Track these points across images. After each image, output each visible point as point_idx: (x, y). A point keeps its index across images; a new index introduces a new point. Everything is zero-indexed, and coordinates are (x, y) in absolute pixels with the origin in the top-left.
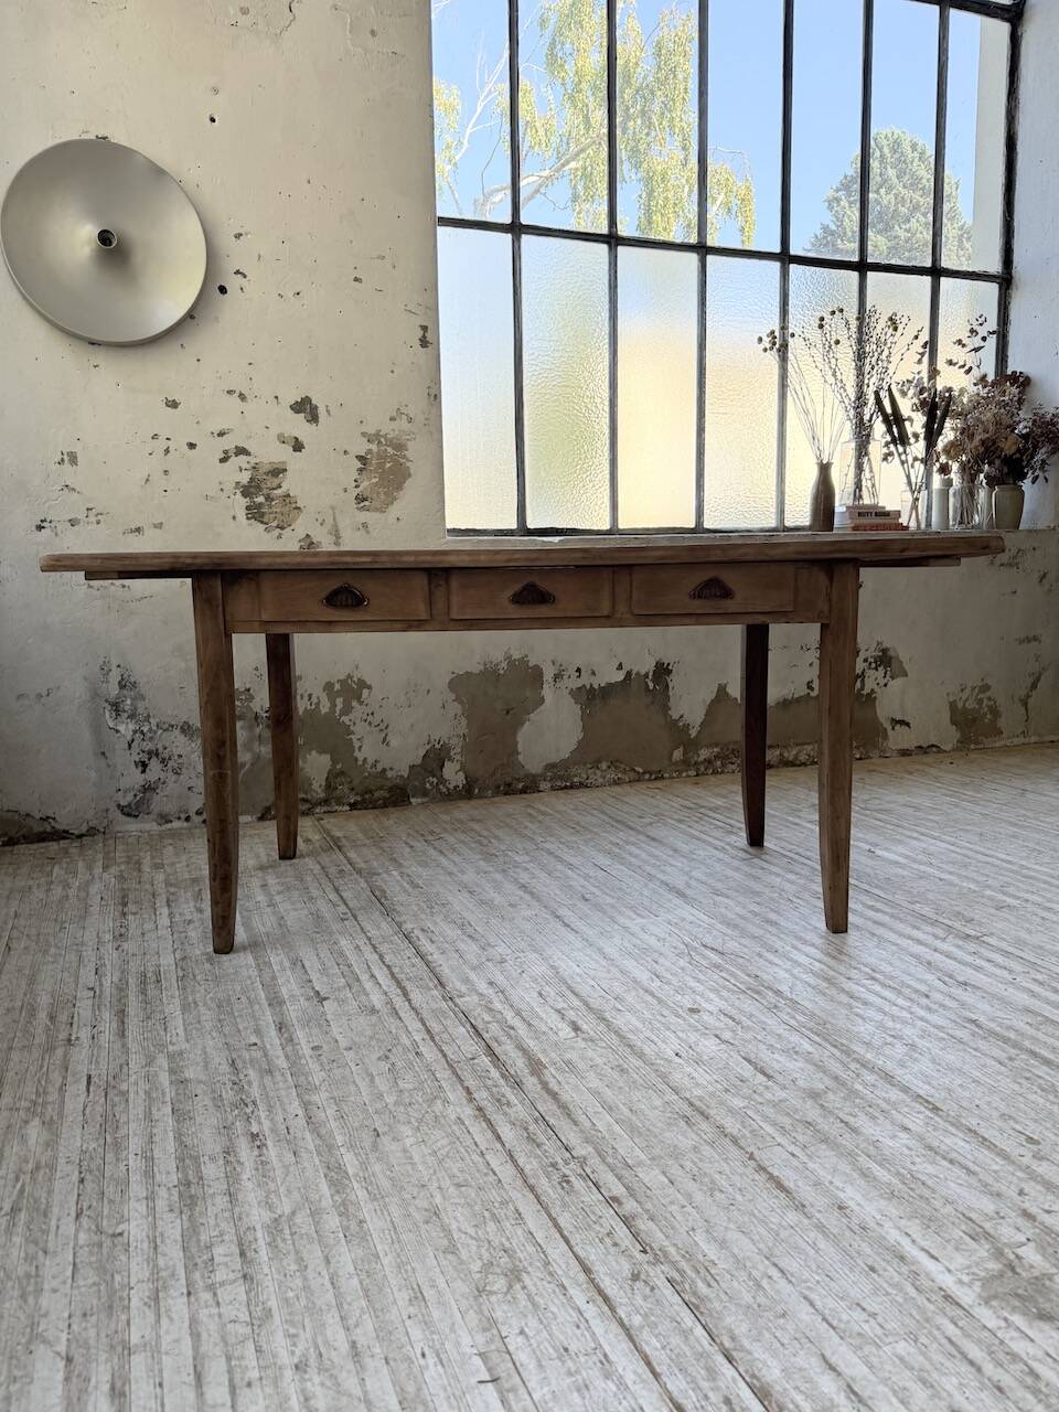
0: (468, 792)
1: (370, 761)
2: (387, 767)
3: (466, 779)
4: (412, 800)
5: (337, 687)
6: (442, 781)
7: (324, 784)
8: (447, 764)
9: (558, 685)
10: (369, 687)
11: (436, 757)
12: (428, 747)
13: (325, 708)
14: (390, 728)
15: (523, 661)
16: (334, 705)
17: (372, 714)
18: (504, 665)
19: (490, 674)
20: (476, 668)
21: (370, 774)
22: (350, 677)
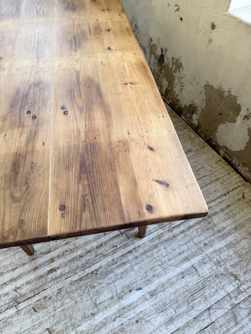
0: (196, 129)
1: (176, 94)
2: (180, 100)
3: (198, 124)
4: (182, 116)
5: (175, 61)
6: (191, 118)
7: (165, 90)
8: (195, 114)
9: (245, 120)
10: (183, 68)
11: (192, 109)
12: (192, 103)
13: (170, 67)
14: (184, 87)
15: (235, 98)
16: (172, 67)
17: (181, 78)
18: (227, 94)
19: (220, 93)
20: (216, 87)
21: (175, 98)
22: (179, 59)
